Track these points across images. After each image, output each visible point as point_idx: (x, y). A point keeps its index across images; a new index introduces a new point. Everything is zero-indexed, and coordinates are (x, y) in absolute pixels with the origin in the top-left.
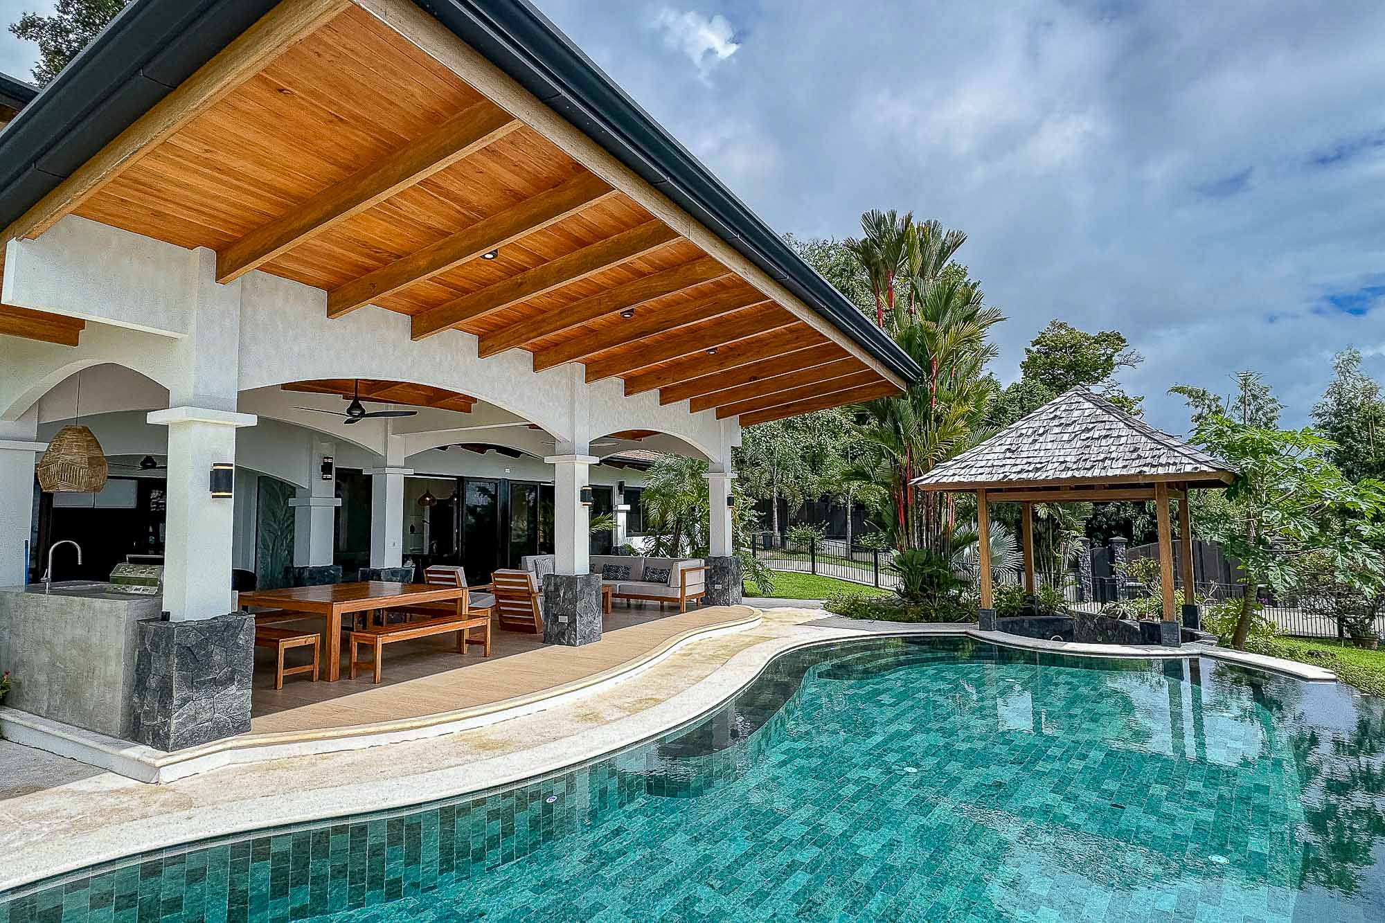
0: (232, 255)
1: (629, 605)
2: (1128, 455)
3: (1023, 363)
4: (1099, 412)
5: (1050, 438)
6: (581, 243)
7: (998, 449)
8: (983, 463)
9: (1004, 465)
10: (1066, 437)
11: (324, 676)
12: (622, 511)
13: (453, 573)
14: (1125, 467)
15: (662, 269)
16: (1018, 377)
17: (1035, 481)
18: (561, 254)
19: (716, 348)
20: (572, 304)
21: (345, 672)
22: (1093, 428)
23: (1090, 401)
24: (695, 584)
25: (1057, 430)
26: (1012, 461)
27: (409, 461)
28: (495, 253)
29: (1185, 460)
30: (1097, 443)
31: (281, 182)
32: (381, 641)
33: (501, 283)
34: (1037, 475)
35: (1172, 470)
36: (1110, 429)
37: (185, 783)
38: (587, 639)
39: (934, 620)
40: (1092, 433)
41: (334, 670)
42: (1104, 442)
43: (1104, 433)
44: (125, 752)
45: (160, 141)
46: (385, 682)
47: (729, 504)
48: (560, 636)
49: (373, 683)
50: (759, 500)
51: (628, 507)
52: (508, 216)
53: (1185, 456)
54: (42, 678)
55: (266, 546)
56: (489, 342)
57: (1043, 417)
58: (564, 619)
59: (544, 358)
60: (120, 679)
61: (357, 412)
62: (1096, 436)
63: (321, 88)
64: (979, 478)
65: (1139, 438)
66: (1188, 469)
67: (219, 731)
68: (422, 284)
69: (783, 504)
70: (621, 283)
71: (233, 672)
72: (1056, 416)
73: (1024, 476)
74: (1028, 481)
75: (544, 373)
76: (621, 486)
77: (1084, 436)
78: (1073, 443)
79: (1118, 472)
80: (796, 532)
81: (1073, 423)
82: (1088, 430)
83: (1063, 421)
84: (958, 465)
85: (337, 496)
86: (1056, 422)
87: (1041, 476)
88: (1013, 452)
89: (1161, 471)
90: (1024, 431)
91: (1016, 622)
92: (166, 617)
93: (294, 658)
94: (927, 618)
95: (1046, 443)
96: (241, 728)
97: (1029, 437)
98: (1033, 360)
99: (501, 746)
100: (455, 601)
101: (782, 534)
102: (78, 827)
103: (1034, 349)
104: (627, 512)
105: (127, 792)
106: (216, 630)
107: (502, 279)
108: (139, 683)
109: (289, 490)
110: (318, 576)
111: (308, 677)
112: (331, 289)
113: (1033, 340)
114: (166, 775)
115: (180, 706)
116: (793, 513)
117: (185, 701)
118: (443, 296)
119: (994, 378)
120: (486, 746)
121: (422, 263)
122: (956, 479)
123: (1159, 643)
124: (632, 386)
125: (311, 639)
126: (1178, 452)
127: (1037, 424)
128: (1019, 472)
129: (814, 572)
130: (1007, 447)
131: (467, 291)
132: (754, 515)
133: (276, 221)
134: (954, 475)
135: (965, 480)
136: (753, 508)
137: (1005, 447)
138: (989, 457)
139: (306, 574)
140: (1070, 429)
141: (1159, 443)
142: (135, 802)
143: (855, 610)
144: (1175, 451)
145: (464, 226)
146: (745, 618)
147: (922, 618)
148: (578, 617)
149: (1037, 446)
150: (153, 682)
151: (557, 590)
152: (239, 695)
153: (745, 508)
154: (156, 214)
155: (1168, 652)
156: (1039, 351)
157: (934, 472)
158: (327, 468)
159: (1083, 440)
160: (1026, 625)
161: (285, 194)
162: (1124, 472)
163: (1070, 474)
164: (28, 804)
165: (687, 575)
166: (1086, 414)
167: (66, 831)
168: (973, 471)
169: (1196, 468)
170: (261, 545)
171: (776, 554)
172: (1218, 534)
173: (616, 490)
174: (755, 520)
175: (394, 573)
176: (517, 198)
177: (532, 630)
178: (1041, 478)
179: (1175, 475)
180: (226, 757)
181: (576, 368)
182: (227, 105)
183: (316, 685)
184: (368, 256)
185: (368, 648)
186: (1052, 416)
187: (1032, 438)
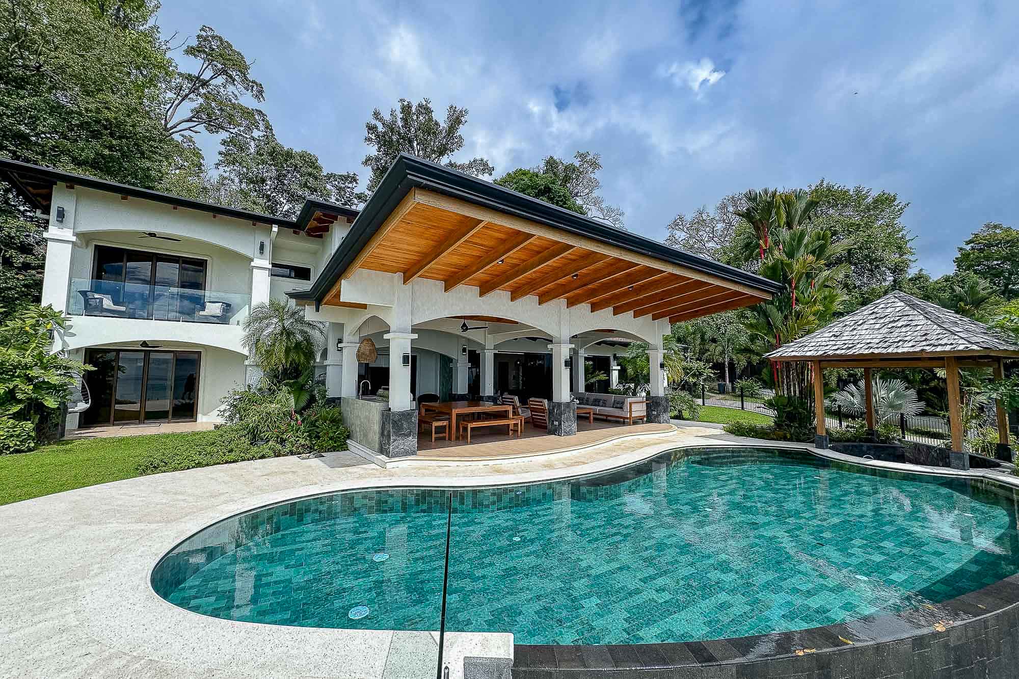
0: (407, 275)
1: (624, 422)
2: (919, 338)
3: (956, 258)
4: (907, 308)
5: (866, 327)
6: (538, 253)
7: (826, 335)
8: (814, 344)
9: (827, 345)
10: (877, 326)
11: (450, 439)
12: (616, 370)
13: (541, 402)
14: (913, 346)
15: (582, 257)
16: (951, 270)
17: (846, 355)
18: (532, 257)
19: (633, 287)
20: (546, 276)
21: (457, 438)
22: (899, 320)
23: (902, 301)
24: (639, 410)
25: (872, 322)
26: (834, 343)
27: (496, 347)
28: (502, 261)
29: (961, 341)
30: (898, 330)
31: (417, 249)
32: (470, 426)
33: (511, 271)
34: (848, 351)
35: (948, 348)
36: (911, 320)
37: (394, 470)
38: (568, 434)
39: (791, 440)
40: (897, 323)
41: (453, 437)
42: (904, 329)
43: (905, 323)
44: (378, 457)
45: (378, 243)
46: (472, 443)
47: (661, 367)
48: (555, 431)
49: (467, 443)
50: (714, 363)
51: (619, 368)
52: (502, 248)
53: (963, 338)
54: (358, 430)
55: (443, 384)
56: (516, 294)
57: (865, 313)
58: (556, 423)
59: (544, 298)
60: (377, 431)
61: (465, 328)
62: (899, 325)
63: (421, 220)
64: (809, 354)
65: (931, 326)
66: (961, 348)
67: (407, 453)
68: (480, 275)
69: (732, 365)
70: (565, 265)
71: (411, 431)
72: (873, 312)
73: (838, 352)
74: (841, 355)
75: (544, 305)
76: (615, 356)
77: (890, 326)
78: (881, 331)
79: (905, 350)
80: (740, 383)
81: (885, 317)
82: (894, 321)
83: (878, 315)
84: (797, 346)
85: (469, 362)
86: (873, 316)
87: (850, 352)
88: (837, 336)
89: (939, 349)
90: (848, 323)
91: (856, 446)
92: (390, 409)
93: (440, 430)
94: (785, 439)
95: (862, 331)
96: (414, 453)
97: (851, 326)
98: (966, 256)
99: (505, 472)
100: (506, 411)
101: (733, 384)
102: (361, 477)
103: (968, 247)
104: (619, 370)
105: (377, 470)
106: (405, 415)
107: (510, 270)
108: (382, 434)
109: (450, 360)
110: (462, 398)
111: (444, 439)
112: (445, 281)
113: (968, 240)
114: (389, 466)
115: (393, 442)
116: (738, 371)
117: (395, 440)
118: (488, 278)
119: (924, 272)
120: (499, 471)
121: (474, 269)
122: (793, 354)
123: (949, 466)
124: (595, 307)
125: (445, 423)
126: (958, 336)
127: (859, 318)
128: (837, 350)
129: (743, 408)
130: (833, 333)
131: (498, 276)
132: (711, 373)
133: (419, 261)
134: (793, 351)
135: (799, 355)
136: (710, 368)
137: (832, 334)
138: (820, 340)
139: (457, 397)
140: (882, 321)
141: (945, 329)
142: (378, 473)
143: (738, 431)
144: (956, 335)
145: (487, 253)
146: (664, 430)
147: (781, 438)
148: (562, 423)
149: (855, 332)
150: (386, 433)
151: (553, 409)
152: (413, 441)
153: (705, 368)
154: (383, 265)
155: (960, 473)
156: (973, 248)
157: (780, 349)
158: (464, 350)
159: (889, 328)
160: (864, 449)
161: (419, 253)
162: (912, 350)
163: (871, 351)
164: (350, 469)
165: (633, 405)
166: (897, 310)
167: (358, 478)
168: (806, 349)
169: (967, 347)
170: (442, 384)
171: (727, 397)
172: (998, 393)
173: (612, 358)
174: (712, 375)
175: (489, 397)
176: (503, 241)
177: (545, 428)
178: (850, 353)
179: (950, 352)
180: (409, 463)
181: (562, 301)
182: (395, 230)
183: (447, 442)
184: (456, 268)
185: (465, 429)
186: (872, 312)
187: (853, 327)
